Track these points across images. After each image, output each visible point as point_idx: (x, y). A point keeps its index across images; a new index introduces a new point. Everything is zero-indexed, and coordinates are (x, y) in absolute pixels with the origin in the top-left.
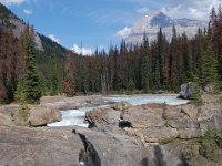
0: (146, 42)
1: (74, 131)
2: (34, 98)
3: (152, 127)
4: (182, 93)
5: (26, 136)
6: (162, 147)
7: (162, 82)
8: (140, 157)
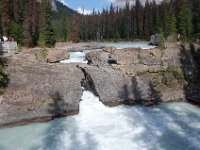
0: (127, 6)
1: (78, 66)
2: (51, 43)
4: (152, 41)
6: (137, 78)
8: (122, 84)
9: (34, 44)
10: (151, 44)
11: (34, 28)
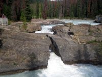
1: (47, 36)
3: (83, 35)
4: (96, 20)
5: (26, 37)
7: (86, 14)
9: (18, 19)
10: (96, 22)
11: (18, 9)
